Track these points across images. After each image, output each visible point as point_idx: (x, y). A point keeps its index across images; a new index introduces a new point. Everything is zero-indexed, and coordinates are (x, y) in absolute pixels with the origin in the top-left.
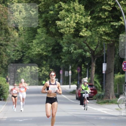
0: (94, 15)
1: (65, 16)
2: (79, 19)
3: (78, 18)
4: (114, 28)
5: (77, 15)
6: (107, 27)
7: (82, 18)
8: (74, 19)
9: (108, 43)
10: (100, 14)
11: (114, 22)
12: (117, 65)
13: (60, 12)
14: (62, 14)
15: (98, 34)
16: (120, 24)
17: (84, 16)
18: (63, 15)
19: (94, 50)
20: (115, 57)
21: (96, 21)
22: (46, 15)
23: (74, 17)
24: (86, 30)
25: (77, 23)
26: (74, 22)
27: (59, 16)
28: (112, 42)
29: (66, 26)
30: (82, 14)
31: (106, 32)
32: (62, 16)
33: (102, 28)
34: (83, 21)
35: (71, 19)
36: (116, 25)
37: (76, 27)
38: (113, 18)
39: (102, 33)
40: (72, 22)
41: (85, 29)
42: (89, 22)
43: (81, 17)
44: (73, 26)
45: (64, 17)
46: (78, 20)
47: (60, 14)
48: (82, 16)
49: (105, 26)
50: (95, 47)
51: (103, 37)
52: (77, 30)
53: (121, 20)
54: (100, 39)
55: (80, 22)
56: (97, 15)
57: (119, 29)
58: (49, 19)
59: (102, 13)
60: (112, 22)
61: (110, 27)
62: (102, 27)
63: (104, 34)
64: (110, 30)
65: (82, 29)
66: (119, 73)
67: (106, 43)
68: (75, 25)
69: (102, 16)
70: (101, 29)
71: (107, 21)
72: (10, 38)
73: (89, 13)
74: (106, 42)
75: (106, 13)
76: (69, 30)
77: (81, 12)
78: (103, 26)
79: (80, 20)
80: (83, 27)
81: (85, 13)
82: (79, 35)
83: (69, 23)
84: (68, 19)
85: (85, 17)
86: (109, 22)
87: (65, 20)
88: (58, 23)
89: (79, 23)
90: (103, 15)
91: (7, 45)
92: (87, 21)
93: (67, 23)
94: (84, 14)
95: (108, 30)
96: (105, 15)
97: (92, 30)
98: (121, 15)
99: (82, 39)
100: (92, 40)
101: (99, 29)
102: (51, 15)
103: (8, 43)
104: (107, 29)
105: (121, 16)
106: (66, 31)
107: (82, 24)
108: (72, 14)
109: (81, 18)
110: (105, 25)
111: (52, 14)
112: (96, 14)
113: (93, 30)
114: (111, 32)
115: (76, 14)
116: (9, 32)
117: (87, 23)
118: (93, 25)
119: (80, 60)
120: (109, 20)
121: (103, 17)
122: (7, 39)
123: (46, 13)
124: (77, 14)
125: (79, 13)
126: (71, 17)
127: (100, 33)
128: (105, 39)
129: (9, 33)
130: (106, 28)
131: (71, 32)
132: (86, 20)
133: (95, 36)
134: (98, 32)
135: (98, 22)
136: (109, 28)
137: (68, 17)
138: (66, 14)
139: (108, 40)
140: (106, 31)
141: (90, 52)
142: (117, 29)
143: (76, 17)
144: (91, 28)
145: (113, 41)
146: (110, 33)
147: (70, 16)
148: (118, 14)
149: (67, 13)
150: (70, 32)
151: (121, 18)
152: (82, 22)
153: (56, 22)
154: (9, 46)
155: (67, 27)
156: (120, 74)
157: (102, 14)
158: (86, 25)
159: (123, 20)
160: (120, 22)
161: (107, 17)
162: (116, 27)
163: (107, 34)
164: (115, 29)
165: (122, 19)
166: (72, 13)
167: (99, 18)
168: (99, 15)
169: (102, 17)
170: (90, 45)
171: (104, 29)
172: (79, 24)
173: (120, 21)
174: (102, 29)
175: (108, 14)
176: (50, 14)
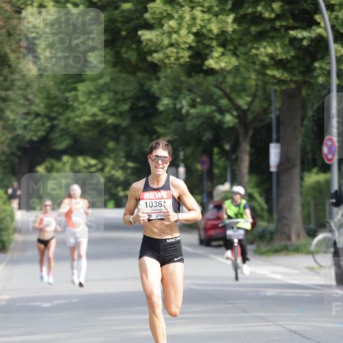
0: (242, 12)
1: (165, 14)
2: (202, 23)
3: (198, 22)
4: (297, 46)
5: (198, 12)
6: (278, 44)
7: (209, 20)
8: (190, 23)
9: (284, 88)
10: (259, 8)
11: (299, 30)
12: (309, 148)
13: (150, 5)
14: (154, 9)
15: (254, 63)
16: (313, 35)
17: (216, 15)
18: (158, 11)
19: (245, 107)
20: (302, 126)
21: (249, 26)
22: (112, 15)
23: (188, 17)
24: (223, 54)
25: (197, 34)
26: (189, 33)
27: (147, 16)
28: (293, 86)
29: (166, 42)
30: (209, 10)
31: (277, 58)
32: (156, 17)
33: (265, 48)
34: (215, 28)
35: (180, 24)
36: (304, 38)
37: (194, 44)
38: (295, 17)
39: (266, 59)
40: (184, 32)
41: (220, 50)
42: (230, 29)
43: (206, 16)
44: (185, 43)
45: (161, 19)
46: (201, 26)
47: (150, 10)
48: (211, 16)
49: (275, 40)
50: (249, 99)
51: (269, 72)
52: (199, 54)
53: (318, 24)
54: (260, 77)
55: (204, 31)
56: (250, 10)
57: (311, 49)
58: (119, 25)
59: (263, 4)
60: (294, 28)
61: (287, 42)
62: (264, 44)
63: (269, 62)
64: (288, 52)
65: (212, 51)
66: (315, 170)
67: (277, 88)
68: (191, 38)
69: (264, 13)
70: (262, 50)
71: (277, 27)
72: (13, 81)
73: (229, 6)
74: (277, 84)
75: (276, 6)
76: (177, 53)
77: (206, 4)
78: (268, 40)
79: (205, 27)
80: (214, 43)
81: (217, 6)
82: (205, 68)
83: (174, 36)
84: (172, 23)
85: (220, 17)
86: (283, 31)
87: (162, 26)
88: (146, 35)
89: (203, 35)
90: (267, 10)
91: (5, 100)
92: (225, 29)
93: (170, 34)
94: (216, 9)
95: (282, 53)
96: (273, 10)
97: (238, 52)
98: (317, 10)
99: (211, 79)
100: (238, 80)
101: (258, 49)
102: (125, 14)
103: (10, 93)
104: (279, 50)
105: (316, 13)
106: (168, 57)
107: (211, 36)
108: (183, 9)
109: (206, 21)
110: (273, 38)
111: (129, 11)
112: (249, 7)
113: (242, 53)
114: (289, 57)
115: (192, 8)
116: (10, 63)
117: (223, 33)
118: (240, 40)
119: (208, 136)
120: (284, 23)
121: (267, 15)
122: (7, 84)
123: (110, 8)
124: (197, 10)
125: (202, 6)
126: (181, 18)
127: (259, 60)
128: (274, 77)
129: (10, 66)
130: (276, 46)
131: (182, 61)
132: (220, 26)
133: (248, 69)
134: (255, 58)
135: (254, 29)
136: (283, 46)
137: (170, 17)
138: (166, 10)
139: (283, 78)
140: (277, 54)
141: (235, 113)
142: (307, 48)
143: (194, 18)
144: (236, 48)
145: (296, 82)
146: (287, 59)
147: (176, 16)
148: (308, 8)
149: (168, 8)
150: (178, 59)
151: (317, 18)
152: (210, 31)
153: (140, 33)
154: (11, 100)
155: (171, 45)
156: (318, 173)
157: (265, 7)
158: (223, 38)
159: (322, 24)
160: (315, 30)
161: (278, 17)
162: (305, 43)
163: (279, 64)
164: (301, 48)
165: (318, 20)
166: (182, 6)
167: (257, 19)
168: (256, 12)
169: (263, 16)
170: (233, 95)
171: (270, 50)
172: (202, 38)
173: (314, 27)
174: (265, 50)
175: (281, 6)
176: (123, 11)
